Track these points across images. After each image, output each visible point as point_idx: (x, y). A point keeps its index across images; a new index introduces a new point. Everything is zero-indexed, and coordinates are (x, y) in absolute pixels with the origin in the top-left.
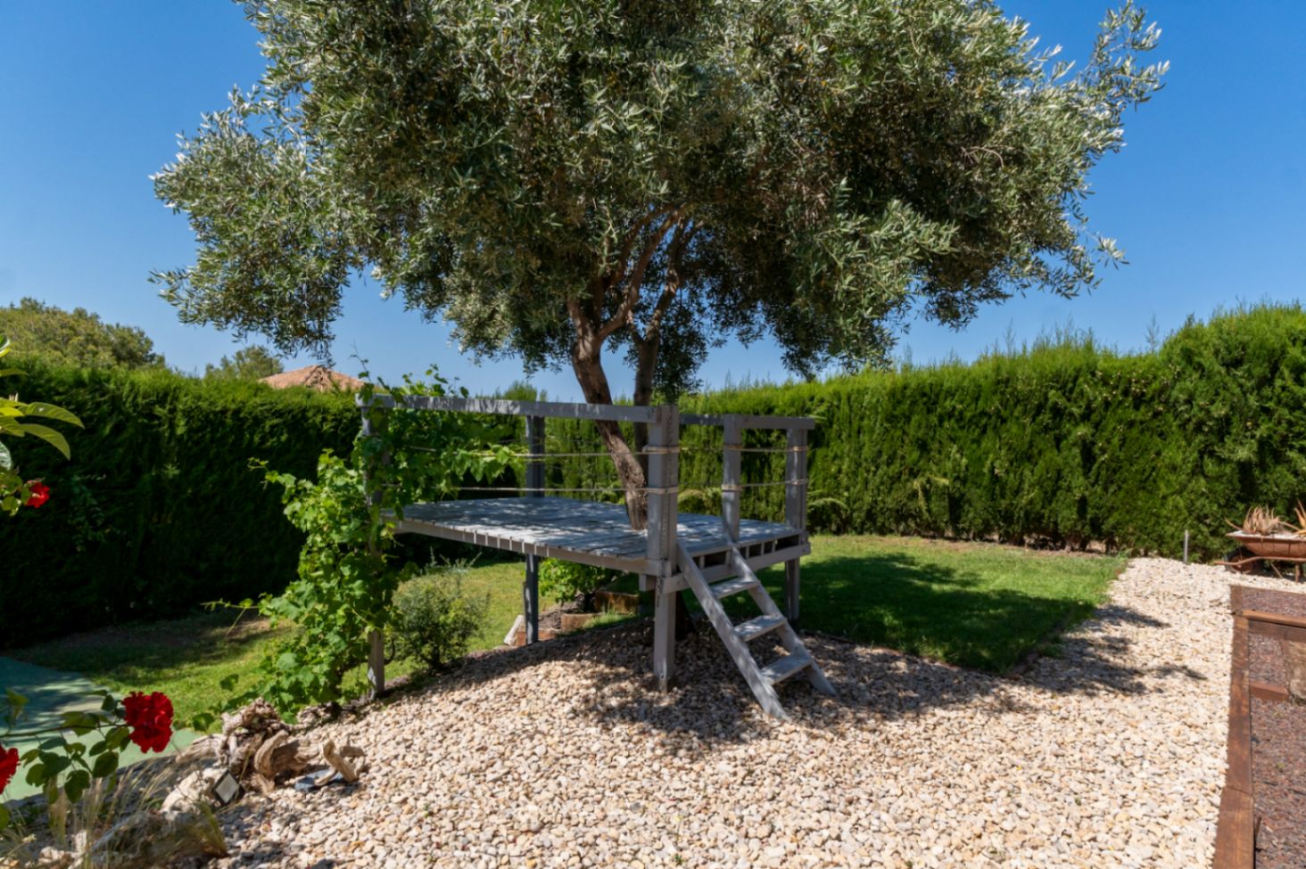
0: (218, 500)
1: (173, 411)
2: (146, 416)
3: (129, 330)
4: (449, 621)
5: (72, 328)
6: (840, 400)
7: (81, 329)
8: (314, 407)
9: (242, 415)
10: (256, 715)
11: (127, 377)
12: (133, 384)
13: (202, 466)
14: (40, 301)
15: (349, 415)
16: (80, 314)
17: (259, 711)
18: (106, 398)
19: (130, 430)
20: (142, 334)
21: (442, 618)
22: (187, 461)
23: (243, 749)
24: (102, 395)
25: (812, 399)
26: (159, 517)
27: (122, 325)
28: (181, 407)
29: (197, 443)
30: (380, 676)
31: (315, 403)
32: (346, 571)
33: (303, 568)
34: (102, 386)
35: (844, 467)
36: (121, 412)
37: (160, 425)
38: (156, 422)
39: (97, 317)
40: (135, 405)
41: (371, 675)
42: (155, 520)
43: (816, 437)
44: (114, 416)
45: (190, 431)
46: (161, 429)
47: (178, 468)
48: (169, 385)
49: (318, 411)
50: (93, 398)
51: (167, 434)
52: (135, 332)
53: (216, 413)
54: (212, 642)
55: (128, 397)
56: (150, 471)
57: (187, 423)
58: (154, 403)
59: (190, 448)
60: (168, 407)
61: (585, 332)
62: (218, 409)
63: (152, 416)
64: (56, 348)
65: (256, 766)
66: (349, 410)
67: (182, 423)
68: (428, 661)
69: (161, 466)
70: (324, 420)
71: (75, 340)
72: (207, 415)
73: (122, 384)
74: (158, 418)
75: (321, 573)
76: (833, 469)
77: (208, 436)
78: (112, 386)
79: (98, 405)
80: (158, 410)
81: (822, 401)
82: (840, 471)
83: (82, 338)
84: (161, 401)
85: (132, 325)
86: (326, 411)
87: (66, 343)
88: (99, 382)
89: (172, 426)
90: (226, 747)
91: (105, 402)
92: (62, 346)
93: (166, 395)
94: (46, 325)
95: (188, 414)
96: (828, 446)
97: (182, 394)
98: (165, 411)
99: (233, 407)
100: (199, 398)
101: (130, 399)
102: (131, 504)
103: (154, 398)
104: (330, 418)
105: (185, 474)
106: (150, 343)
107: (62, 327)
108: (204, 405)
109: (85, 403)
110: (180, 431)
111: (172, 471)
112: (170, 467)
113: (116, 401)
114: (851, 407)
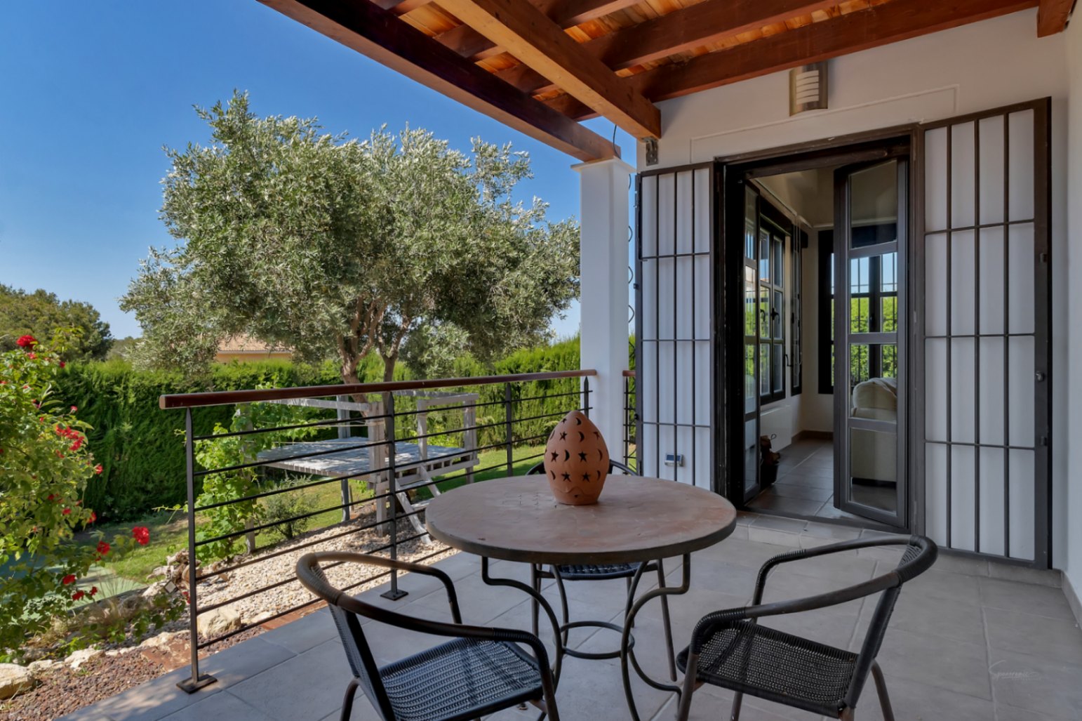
0: (158, 443)
1: (126, 388)
2: (108, 393)
3: (81, 305)
4: (295, 511)
5: (38, 310)
6: (559, 359)
7: (45, 311)
8: (221, 378)
9: (171, 387)
10: (182, 556)
11: (95, 369)
12: (99, 373)
13: (147, 422)
14: (8, 285)
15: (245, 380)
16: (41, 294)
17: (184, 554)
18: (82, 383)
19: (98, 403)
20: (91, 307)
21: (291, 510)
22: (137, 419)
23: (177, 570)
24: (80, 382)
25: (543, 359)
26: (120, 456)
27: (73, 301)
28: (131, 385)
29: (143, 408)
30: (253, 542)
31: (221, 375)
32: (229, 487)
33: (205, 487)
34: (79, 376)
35: (563, 401)
36: (92, 392)
37: (118, 398)
38: (115, 396)
39: (55, 295)
40: (101, 387)
41: (248, 542)
42: (117, 458)
43: (545, 384)
44: (88, 395)
45: (138, 400)
46: (118, 401)
47: (131, 424)
48: (122, 372)
49: (224, 380)
50: (74, 384)
51: (122, 404)
52: (85, 306)
53: (154, 388)
54: (158, 534)
55: (96, 382)
56: (113, 427)
57: (136, 396)
58: (113, 384)
59: (138, 411)
60: (122, 386)
61: (346, 362)
62: (156, 384)
63: (112, 393)
64: (26, 326)
65: (183, 577)
66: (245, 377)
67: (133, 395)
68: (284, 534)
69: (119, 424)
70: (228, 385)
71: (41, 319)
72: (149, 389)
73: (92, 374)
74: (116, 393)
75: (215, 489)
76: (557, 403)
77: (150, 403)
78: (85, 376)
79: (77, 388)
80: (116, 388)
81: (548, 360)
82: (561, 404)
83: (46, 318)
84: (118, 383)
85: (81, 301)
86: (229, 379)
87: (34, 322)
88: (77, 374)
89: (126, 398)
90: (169, 571)
91: (81, 387)
92: (31, 324)
93: (121, 378)
94: (17, 309)
95: (136, 390)
96: (553, 388)
97: (132, 376)
98: (121, 389)
99: (166, 382)
100: (143, 378)
101: (98, 383)
102: (101, 450)
103: (113, 381)
104: (232, 383)
105: (136, 428)
106: (97, 314)
107: (30, 310)
108: (146, 383)
109: (69, 388)
110: (132, 400)
111: (127, 427)
112: (125, 424)
113: (88, 387)
114: (565, 364)
